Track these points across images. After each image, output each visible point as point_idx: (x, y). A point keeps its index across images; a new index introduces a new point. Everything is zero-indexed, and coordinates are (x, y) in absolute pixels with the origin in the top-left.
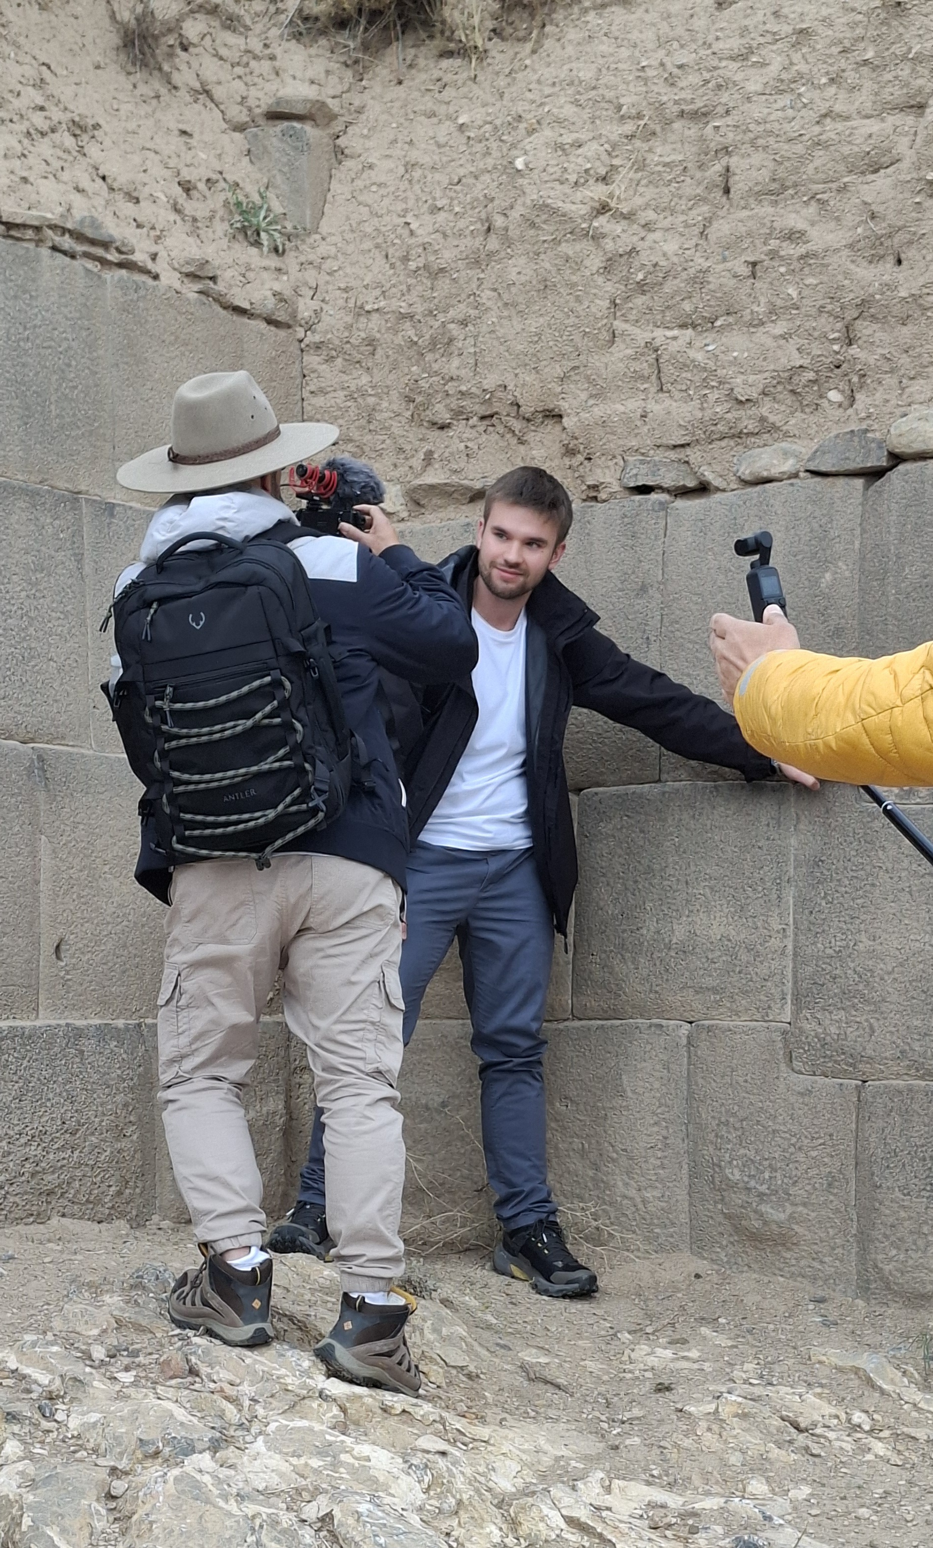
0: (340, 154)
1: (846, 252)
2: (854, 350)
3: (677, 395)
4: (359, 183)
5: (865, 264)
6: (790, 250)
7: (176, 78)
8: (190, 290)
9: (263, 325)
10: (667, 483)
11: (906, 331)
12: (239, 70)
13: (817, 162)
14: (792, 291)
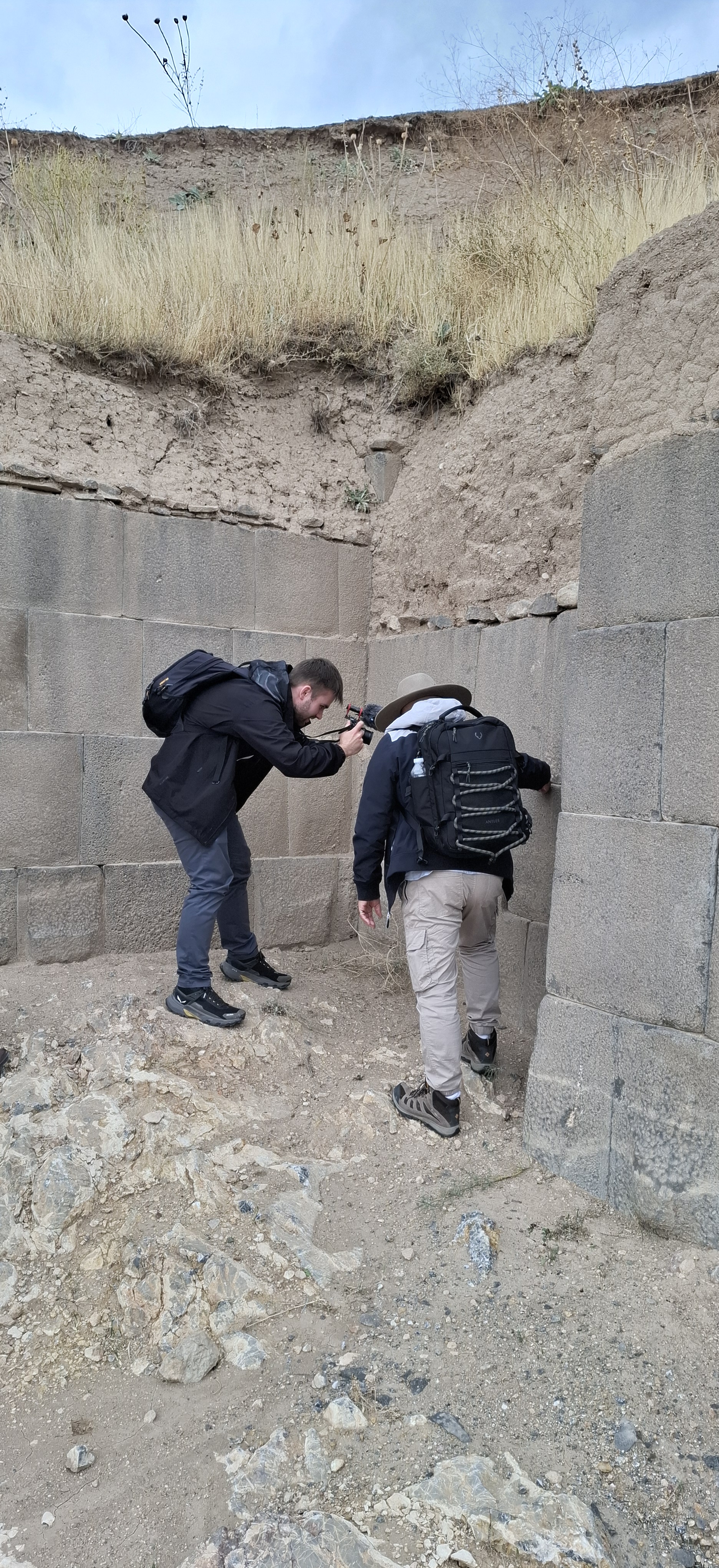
0: (404, 464)
1: (551, 503)
2: (552, 553)
3: (486, 576)
4: (408, 477)
5: (558, 508)
6: (531, 503)
7: (335, 436)
8: (307, 534)
9: (351, 546)
10: (482, 618)
11: (572, 542)
12: (366, 430)
13: (545, 458)
14: (529, 524)
